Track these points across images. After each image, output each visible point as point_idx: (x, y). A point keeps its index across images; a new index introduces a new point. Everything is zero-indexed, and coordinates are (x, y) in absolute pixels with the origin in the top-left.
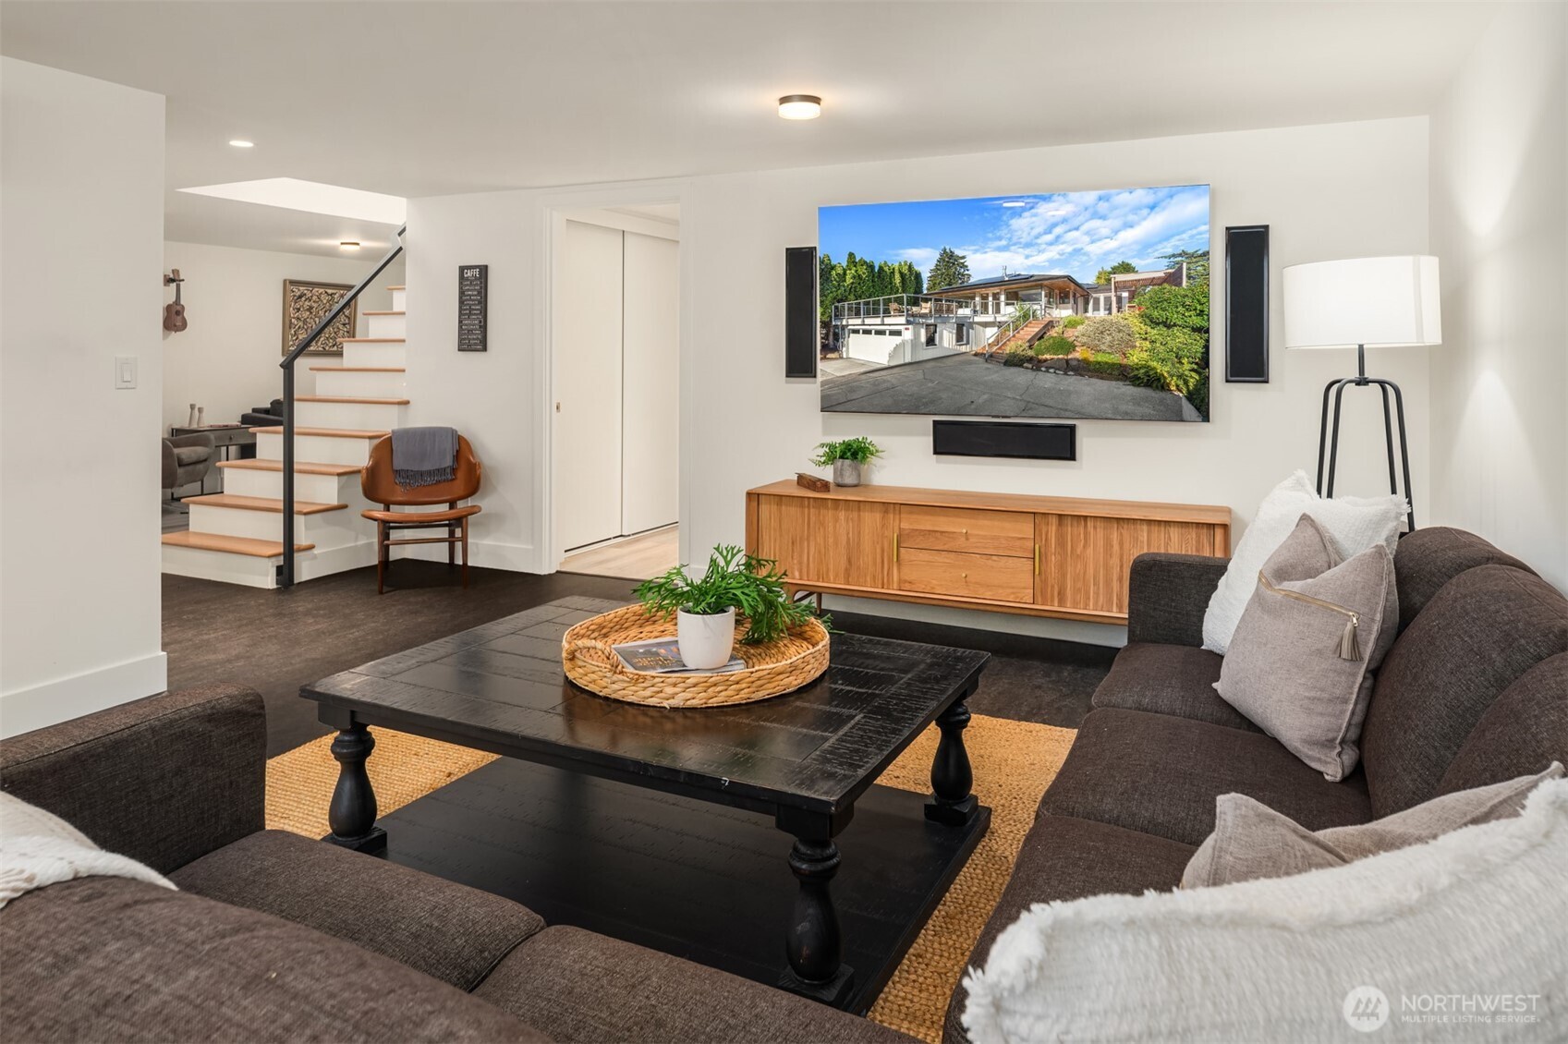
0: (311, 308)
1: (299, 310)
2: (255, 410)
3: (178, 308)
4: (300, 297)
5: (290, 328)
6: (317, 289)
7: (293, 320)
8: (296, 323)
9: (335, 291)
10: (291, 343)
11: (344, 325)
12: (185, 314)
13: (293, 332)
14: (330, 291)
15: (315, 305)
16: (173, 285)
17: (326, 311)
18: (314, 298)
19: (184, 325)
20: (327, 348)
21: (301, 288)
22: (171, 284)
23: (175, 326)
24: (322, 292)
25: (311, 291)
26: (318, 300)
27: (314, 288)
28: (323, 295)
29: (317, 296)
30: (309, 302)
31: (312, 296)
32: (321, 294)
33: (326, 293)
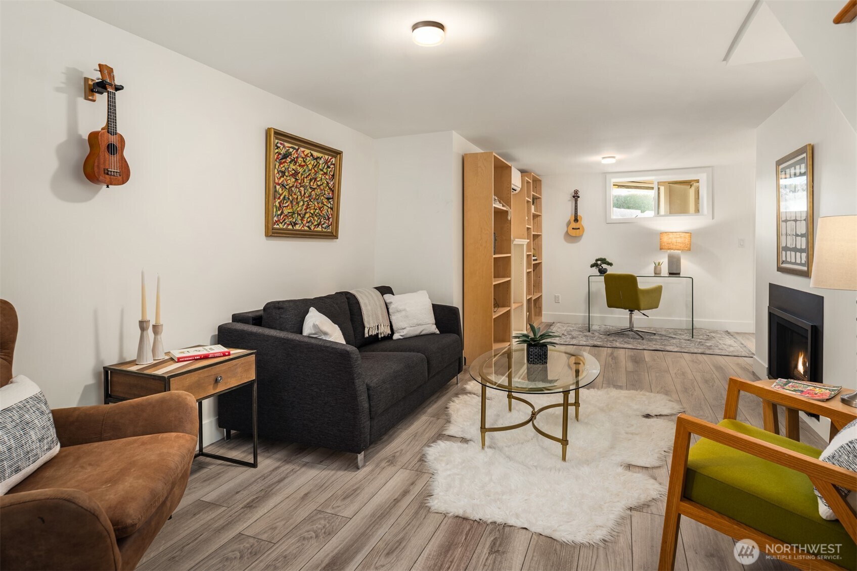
0: (296, 173)
1: (283, 173)
2: (236, 318)
3: (113, 139)
4: (285, 156)
5: (275, 198)
6: (303, 149)
7: (278, 187)
8: (280, 191)
9: (320, 155)
10: (275, 219)
11: (328, 199)
12: (125, 154)
13: (277, 204)
14: (316, 154)
15: (300, 170)
16: (102, 99)
17: (311, 180)
18: (300, 159)
19: (123, 175)
20: (312, 228)
21: (287, 145)
22: (97, 96)
23: (107, 173)
24: (308, 154)
25: (297, 150)
26: (303, 164)
27: (300, 146)
28: (308, 157)
29: (303, 158)
30: (294, 165)
31: (297, 158)
32: (306, 156)
33: (312, 155)
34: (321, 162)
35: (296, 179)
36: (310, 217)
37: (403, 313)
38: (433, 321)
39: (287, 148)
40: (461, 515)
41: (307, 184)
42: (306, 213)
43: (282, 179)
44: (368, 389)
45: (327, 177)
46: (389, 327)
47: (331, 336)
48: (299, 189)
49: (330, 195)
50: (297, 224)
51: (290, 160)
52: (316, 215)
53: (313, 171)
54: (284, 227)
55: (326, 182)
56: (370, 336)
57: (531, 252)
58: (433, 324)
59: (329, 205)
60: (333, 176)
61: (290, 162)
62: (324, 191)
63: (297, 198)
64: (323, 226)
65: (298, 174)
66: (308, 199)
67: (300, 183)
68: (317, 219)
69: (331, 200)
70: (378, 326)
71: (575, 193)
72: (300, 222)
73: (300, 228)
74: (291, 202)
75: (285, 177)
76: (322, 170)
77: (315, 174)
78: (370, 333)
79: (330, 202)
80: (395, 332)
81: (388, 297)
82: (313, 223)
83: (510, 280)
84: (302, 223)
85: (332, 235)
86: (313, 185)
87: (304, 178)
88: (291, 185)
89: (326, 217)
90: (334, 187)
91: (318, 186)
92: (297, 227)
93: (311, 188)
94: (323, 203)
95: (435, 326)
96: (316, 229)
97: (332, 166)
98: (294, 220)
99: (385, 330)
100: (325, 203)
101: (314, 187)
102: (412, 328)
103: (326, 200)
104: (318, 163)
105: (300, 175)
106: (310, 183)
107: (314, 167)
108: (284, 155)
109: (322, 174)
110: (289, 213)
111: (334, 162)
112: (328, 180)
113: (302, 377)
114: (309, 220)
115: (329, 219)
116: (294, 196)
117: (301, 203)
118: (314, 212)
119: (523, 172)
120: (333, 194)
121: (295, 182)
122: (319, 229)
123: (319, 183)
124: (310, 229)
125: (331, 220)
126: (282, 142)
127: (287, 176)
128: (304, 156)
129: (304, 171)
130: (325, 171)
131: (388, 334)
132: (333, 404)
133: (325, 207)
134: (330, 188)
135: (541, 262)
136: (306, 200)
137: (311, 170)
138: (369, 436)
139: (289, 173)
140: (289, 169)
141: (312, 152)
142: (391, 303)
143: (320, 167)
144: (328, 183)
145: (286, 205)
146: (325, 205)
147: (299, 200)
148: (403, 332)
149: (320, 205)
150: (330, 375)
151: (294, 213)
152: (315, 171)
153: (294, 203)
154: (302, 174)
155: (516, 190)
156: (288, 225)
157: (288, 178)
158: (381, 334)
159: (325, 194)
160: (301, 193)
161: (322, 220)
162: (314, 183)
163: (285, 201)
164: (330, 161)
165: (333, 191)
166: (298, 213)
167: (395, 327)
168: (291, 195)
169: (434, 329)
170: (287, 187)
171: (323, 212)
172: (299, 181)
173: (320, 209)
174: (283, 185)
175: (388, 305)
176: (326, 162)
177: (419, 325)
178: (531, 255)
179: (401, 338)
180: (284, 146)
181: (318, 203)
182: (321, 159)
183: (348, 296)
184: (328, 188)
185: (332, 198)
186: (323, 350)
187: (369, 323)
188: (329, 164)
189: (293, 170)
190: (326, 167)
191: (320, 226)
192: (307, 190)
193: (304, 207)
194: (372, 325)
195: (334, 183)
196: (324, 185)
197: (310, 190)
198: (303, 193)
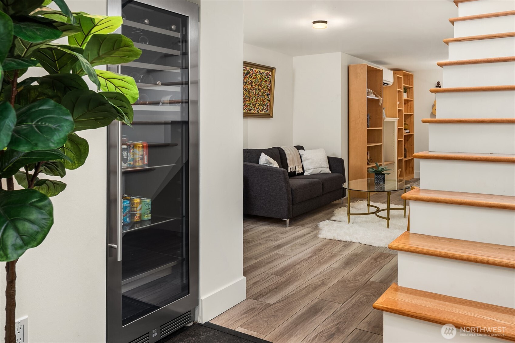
0: (252, 82)
6: (255, 69)
9: (263, 71)
11: (267, 95)
14: (261, 71)
15: (254, 80)
17: (259, 85)
20: (259, 112)
21: (248, 68)
24: (258, 71)
25: (252, 70)
26: (255, 77)
27: (254, 68)
28: (258, 73)
29: (255, 74)
30: (251, 78)
31: (252, 74)
32: (257, 72)
33: (259, 72)
34: (264, 75)
35: (252, 86)
36: (258, 106)
37: (310, 161)
38: (328, 166)
39: (248, 70)
40: (332, 239)
41: (257, 88)
42: (256, 104)
43: (245, 86)
44: (292, 190)
45: (267, 83)
46: (302, 168)
47: (274, 165)
48: (253, 91)
49: (269, 93)
50: (252, 110)
51: (249, 76)
52: (261, 105)
53: (260, 80)
54: (246, 112)
55: (266, 86)
56: (291, 172)
57: (402, 126)
58: (327, 168)
59: (268, 99)
60: (270, 82)
61: (249, 77)
62: (266, 91)
63: (252, 96)
64: (265, 110)
65: (252, 83)
66: (257, 96)
67: (254, 88)
68: (261, 107)
69: (269, 96)
70: (295, 167)
71: (437, 84)
72: (253, 109)
73: (253, 112)
74: (249, 98)
75: (246, 85)
76: (264, 79)
77: (261, 82)
78: (291, 170)
79: (268, 97)
80: (305, 171)
81: (301, 151)
82: (259, 109)
83: (382, 145)
84: (254, 109)
85: (269, 116)
86: (260, 88)
87: (255, 84)
88: (249, 89)
89: (266, 105)
90: (270, 88)
91: (262, 88)
92: (252, 112)
93: (259, 90)
94: (265, 98)
95: (329, 169)
96: (261, 112)
97: (270, 77)
98: (251, 108)
99: (299, 170)
100: (266, 98)
101: (260, 89)
102: (315, 169)
103: (266, 96)
104: (263, 75)
105: (253, 83)
106: (258, 87)
107: (261, 78)
108: (246, 73)
109: (264, 82)
110: (248, 104)
111: (271, 74)
112: (267, 85)
113: (260, 183)
114: (258, 107)
115: (268, 106)
116: (251, 95)
117: (254, 98)
118: (260, 103)
119: (396, 71)
120: (270, 92)
121: (251, 87)
122: (263, 112)
123: (263, 87)
124: (258, 112)
125: (269, 107)
126: (245, 67)
127: (247, 85)
128: (256, 73)
129: (256, 81)
130: (266, 79)
131: (301, 172)
132: (275, 196)
133: (266, 100)
134: (268, 89)
135: (413, 134)
136: (256, 96)
137: (259, 80)
138: (292, 212)
139: (248, 83)
140: (249, 81)
141: (260, 70)
142: (303, 154)
143: (264, 78)
144: (267, 86)
145: (247, 100)
146: (266, 99)
147: (253, 97)
148: (310, 171)
149: (263, 99)
150: (274, 182)
151: (250, 104)
152: (261, 80)
153: (251, 99)
154: (255, 83)
155: (389, 84)
156: (248, 110)
157: (248, 85)
158: (297, 172)
159: (266, 92)
160: (254, 93)
161: (264, 107)
162: (260, 87)
163: (246, 98)
164: (268, 74)
165: (270, 91)
166: (252, 104)
167: (305, 169)
168: (249, 94)
169: (328, 171)
170: (247, 90)
171: (265, 103)
172: (253, 87)
173: (263, 101)
174: (245, 89)
175: (301, 156)
176: (267, 75)
177: (319, 167)
178: (402, 128)
179: (309, 174)
180: (246, 69)
181: (262, 98)
182: (264, 73)
183: (279, 149)
184: (267, 89)
185: (270, 95)
186: (270, 170)
187: (291, 164)
188: (268, 75)
189: (250, 81)
190: (266, 77)
191: (263, 111)
192: (257, 91)
193: (255, 101)
194: (292, 166)
195: (270, 86)
196: (266, 87)
197: (258, 91)
198: (255, 93)
